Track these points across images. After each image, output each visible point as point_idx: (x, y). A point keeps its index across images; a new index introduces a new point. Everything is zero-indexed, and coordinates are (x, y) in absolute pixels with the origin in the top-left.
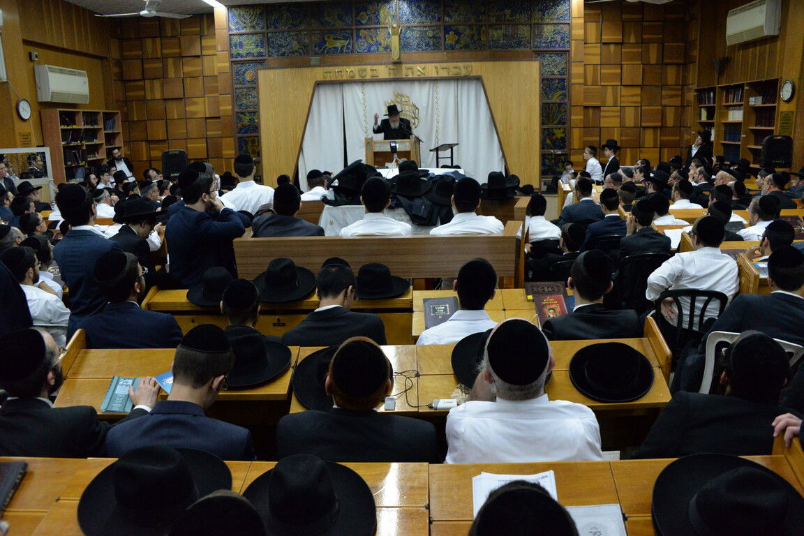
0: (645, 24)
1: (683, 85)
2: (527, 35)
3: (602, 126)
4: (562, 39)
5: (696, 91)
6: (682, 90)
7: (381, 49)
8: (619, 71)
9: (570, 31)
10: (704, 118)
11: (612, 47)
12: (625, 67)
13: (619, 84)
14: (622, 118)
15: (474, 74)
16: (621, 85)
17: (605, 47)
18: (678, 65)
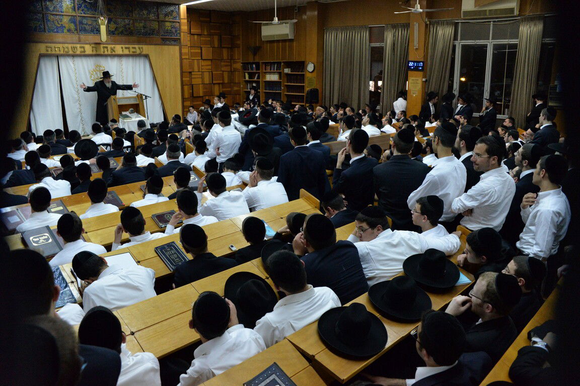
0: (211, 24)
1: (231, 59)
2: (157, 27)
3: (193, 83)
4: (176, 31)
5: (242, 63)
6: (230, 62)
7: (65, 31)
8: (200, 51)
9: (180, 26)
10: (247, 78)
11: (196, 37)
12: (203, 49)
13: (200, 58)
14: (202, 78)
15: (144, 53)
16: (202, 59)
17: (192, 36)
18: (228, 48)
